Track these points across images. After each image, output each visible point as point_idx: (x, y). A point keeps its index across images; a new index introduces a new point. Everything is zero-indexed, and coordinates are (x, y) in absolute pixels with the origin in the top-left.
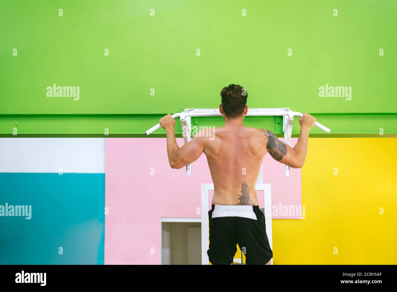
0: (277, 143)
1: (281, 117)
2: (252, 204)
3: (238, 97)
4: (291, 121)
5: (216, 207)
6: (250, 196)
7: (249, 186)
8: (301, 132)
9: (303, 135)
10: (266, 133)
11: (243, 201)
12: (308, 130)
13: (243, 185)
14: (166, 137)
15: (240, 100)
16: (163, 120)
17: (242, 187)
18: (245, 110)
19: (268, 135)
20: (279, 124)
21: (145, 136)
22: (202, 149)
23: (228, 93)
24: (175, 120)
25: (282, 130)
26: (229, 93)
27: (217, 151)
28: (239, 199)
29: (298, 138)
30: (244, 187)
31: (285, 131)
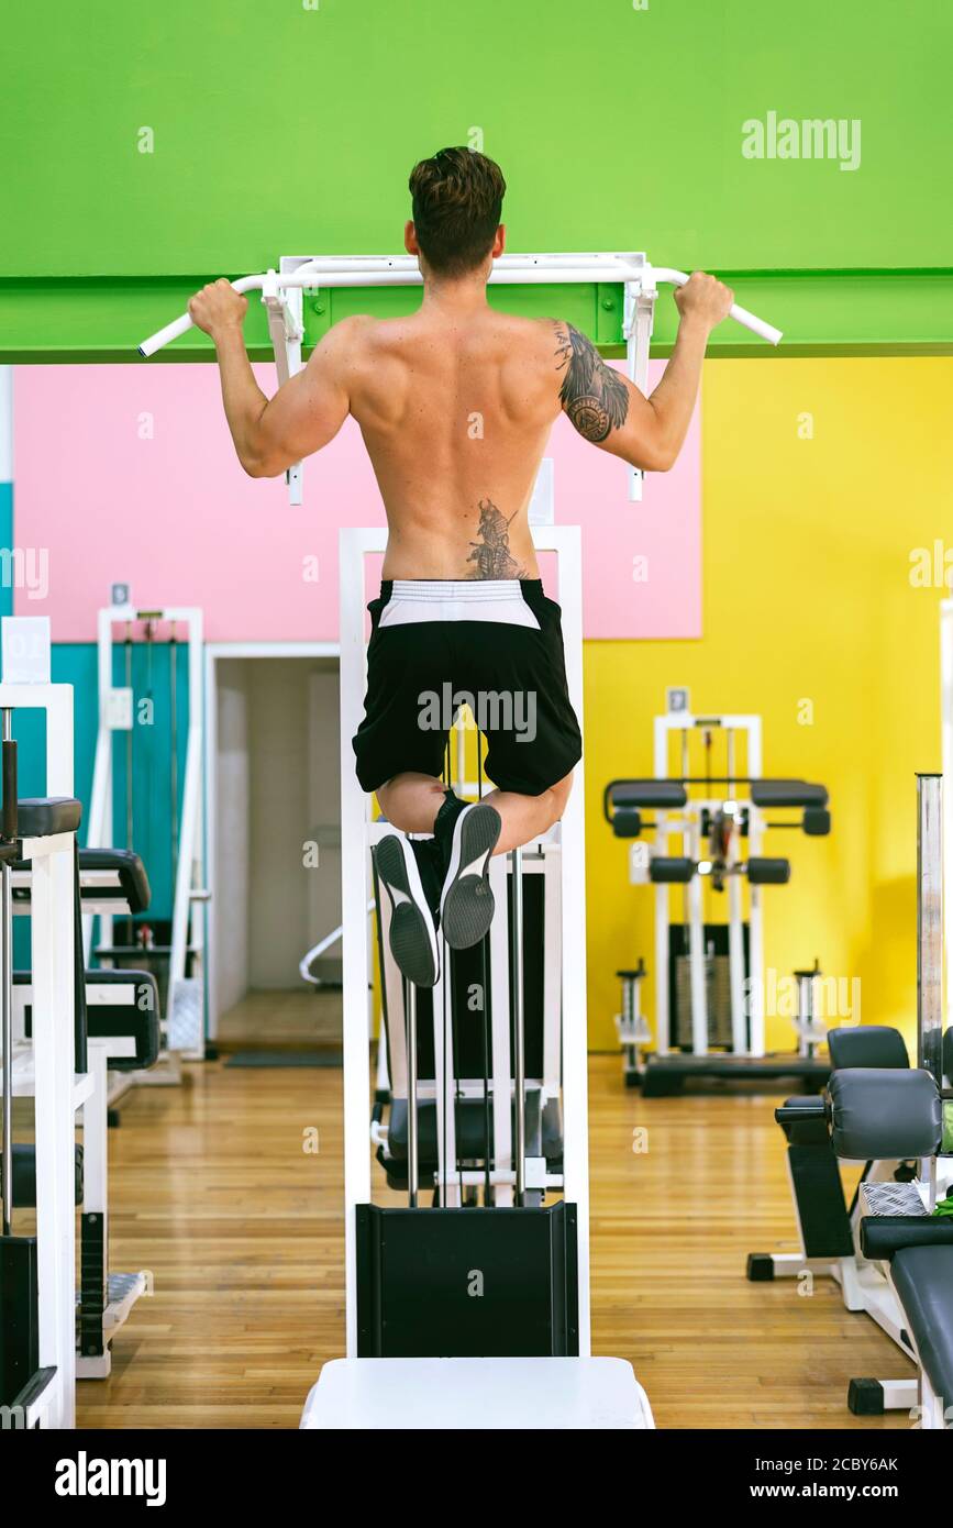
0: (598, 381)
1: (618, 287)
2: (516, 574)
3: (471, 204)
4: (650, 302)
5: (399, 587)
6: (509, 546)
7: (506, 512)
8: (679, 339)
9: (685, 350)
10: (564, 345)
11: (487, 565)
12: (703, 331)
13: (484, 513)
14: (215, 361)
15: (480, 210)
16: (201, 300)
17: (483, 518)
18: (497, 241)
19: (570, 352)
20: (609, 309)
21: (137, 356)
22: (346, 402)
23: (436, 186)
24: (244, 300)
25: (620, 332)
26: (440, 188)
27: (397, 410)
28: (474, 556)
29: (667, 361)
30: (489, 517)
31: (631, 335)
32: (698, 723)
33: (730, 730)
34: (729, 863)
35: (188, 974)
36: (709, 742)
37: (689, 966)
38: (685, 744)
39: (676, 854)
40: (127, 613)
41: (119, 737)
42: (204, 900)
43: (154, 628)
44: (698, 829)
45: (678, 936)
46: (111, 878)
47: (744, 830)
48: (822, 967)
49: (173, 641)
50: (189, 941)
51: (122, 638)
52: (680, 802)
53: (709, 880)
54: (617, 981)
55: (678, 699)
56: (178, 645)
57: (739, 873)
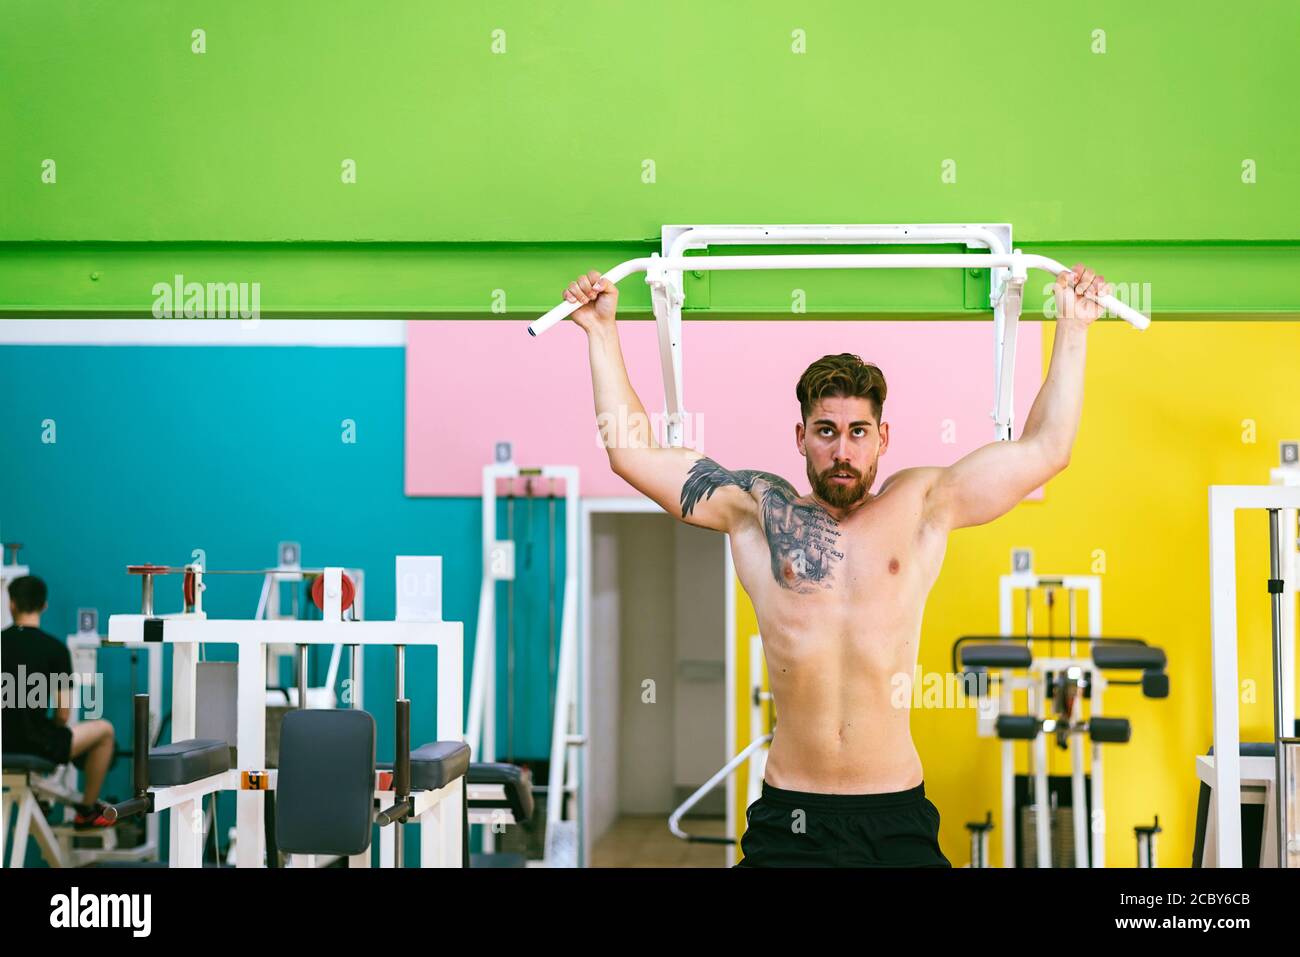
4: (1019, 285)
20: (976, 276)
31: (998, 305)
32: (1041, 583)
33: (1071, 590)
34: (1073, 722)
35: (564, 816)
36: (1051, 602)
37: (1035, 817)
38: (1028, 602)
39: (1021, 711)
40: (509, 470)
41: (501, 586)
42: (579, 744)
43: (535, 484)
44: (1043, 689)
45: (1024, 788)
46: (496, 792)
47: (1087, 693)
48: (1161, 823)
49: (551, 497)
50: (565, 781)
51: (505, 492)
52: (1024, 662)
53: (1053, 738)
54: (967, 833)
55: (1022, 561)
56: (557, 501)
57: (1082, 731)
